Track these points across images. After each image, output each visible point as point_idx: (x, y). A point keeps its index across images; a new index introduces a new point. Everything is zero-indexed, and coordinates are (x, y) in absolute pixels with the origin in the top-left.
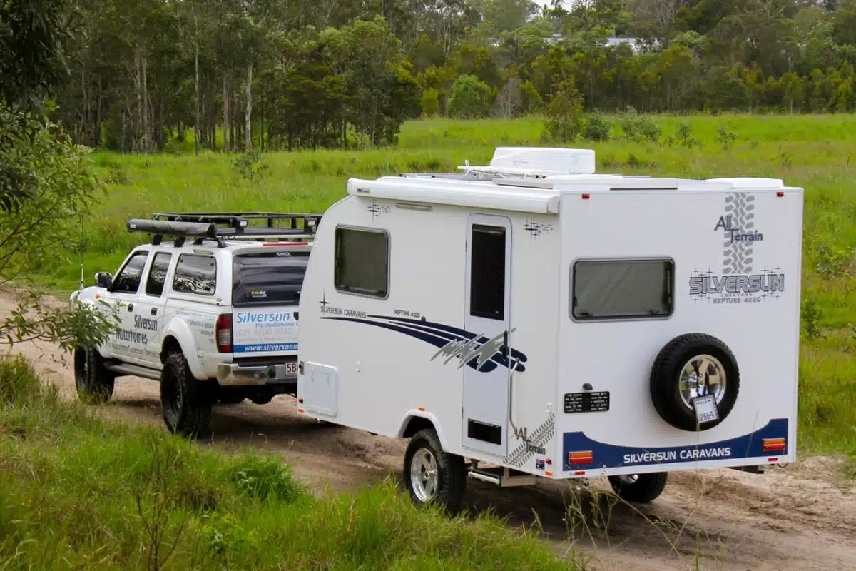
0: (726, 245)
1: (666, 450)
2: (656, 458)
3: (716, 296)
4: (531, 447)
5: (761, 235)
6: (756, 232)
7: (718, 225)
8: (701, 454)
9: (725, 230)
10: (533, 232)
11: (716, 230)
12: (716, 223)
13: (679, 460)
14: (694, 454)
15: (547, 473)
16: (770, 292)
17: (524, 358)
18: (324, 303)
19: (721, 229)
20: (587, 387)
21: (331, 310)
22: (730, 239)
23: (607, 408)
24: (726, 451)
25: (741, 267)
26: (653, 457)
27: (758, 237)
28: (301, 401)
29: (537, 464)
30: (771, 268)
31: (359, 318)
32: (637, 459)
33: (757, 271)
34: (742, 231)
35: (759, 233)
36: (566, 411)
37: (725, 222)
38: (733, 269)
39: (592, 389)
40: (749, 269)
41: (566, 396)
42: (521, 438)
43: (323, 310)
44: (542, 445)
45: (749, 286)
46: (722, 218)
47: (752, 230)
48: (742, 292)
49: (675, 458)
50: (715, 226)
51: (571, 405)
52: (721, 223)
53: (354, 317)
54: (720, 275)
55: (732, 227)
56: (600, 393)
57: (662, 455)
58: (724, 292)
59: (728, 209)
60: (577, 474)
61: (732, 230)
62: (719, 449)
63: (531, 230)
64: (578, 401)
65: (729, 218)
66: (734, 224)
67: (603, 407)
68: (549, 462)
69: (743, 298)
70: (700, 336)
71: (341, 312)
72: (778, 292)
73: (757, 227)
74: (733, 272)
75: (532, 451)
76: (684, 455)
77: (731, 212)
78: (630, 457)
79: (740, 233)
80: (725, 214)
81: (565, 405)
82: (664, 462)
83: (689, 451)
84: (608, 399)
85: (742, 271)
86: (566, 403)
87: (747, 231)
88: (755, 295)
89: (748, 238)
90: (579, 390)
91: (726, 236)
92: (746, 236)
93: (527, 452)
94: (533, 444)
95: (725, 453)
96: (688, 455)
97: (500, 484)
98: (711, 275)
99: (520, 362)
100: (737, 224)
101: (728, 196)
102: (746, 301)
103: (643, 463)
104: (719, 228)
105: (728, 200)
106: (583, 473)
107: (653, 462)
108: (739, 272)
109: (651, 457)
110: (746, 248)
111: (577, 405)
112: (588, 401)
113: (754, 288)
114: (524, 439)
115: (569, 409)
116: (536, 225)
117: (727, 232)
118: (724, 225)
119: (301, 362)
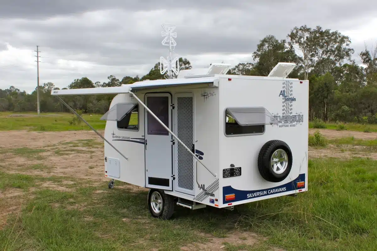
0: (283, 103)
1: (263, 190)
2: (259, 194)
3: (280, 124)
4: (207, 193)
5: (295, 99)
6: (293, 97)
7: (280, 94)
8: (276, 191)
9: (283, 96)
10: (205, 97)
11: (279, 96)
12: (280, 93)
13: (268, 194)
14: (273, 191)
15: (215, 205)
16: (298, 122)
17: (202, 154)
18: (113, 134)
19: (281, 96)
20: (232, 165)
21: (117, 137)
22: (284, 100)
23: (240, 174)
24: (285, 189)
25: (289, 112)
26: (258, 194)
27: (294, 99)
28: (106, 172)
29: (210, 201)
30: (299, 113)
31: (127, 139)
32: (252, 195)
33: (294, 114)
34: (289, 97)
35: (294, 98)
36: (224, 177)
37: (283, 93)
38: (286, 113)
39: (234, 166)
40: (291, 113)
41: (224, 170)
42: (202, 189)
43: (113, 137)
44: (213, 193)
45: (291, 120)
46: (281, 91)
47: (292, 96)
48: (289, 122)
49: (266, 194)
50: (279, 95)
51: (225, 174)
52: (281, 93)
53: (125, 139)
54: (281, 115)
55: (285, 95)
56: (237, 168)
57: (262, 193)
58: (283, 122)
59: (284, 87)
60: (229, 205)
61: (285, 96)
62: (282, 188)
63: (204, 96)
64: (228, 172)
65: (284, 91)
66: (286, 95)
67: (239, 174)
68: (217, 200)
69: (289, 125)
70: (278, 141)
71: (120, 137)
72: (301, 123)
73: (294, 96)
74: (286, 114)
75: (208, 195)
76: (270, 192)
77: (285, 89)
78: (249, 195)
79: (288, 98)
80: (283, 89)
81: (223, 174)
82: (262, 196)
83: (271, 190)
84: (241, 170)
85: (289, 114)
86: (224, 173)
87: (290, 97)
88: (294, 123)
89: (291, 100)
90: (229, 167)
91: (283, 99)
92: (290, 99)
93: (205, 195)
94: (208, 192)
95: (284, 190)
96: (271, 192)
97: (192, 209)
98: (278, 115)
99: (200, 155)
100: (287, 94)
101: (283, 82)
102: (290, 126)
103: (255, 197)
104: (281, 95)
105: (284, 83)
106: (231, 204)
107: (258, 196)
108: (288, 114)
109: (257, 194)
110: (290, 104)
111: (228, 174)
112: (233, 172)
113: (293, 121)
114: (203, 189)
115: (225, 176)
116: (206, 94)
117: (283, 97)
118: (282, 94)
119: (106, 157)
